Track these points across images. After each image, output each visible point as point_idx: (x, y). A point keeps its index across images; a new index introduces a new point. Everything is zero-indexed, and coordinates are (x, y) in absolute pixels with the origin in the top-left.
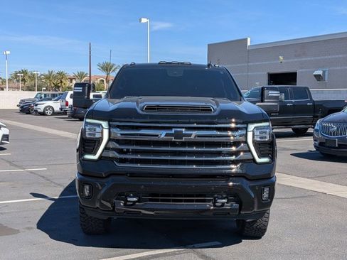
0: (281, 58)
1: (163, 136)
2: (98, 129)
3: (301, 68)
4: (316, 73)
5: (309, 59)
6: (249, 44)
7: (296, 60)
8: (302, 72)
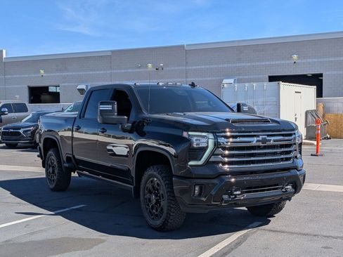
0: (42, 72)
1: (254, 142)
2: (204, 140)
3: (64, 82)
4: (80, 87)
5: (71, 74)
6: (4, 56)
7: (58, 74)
8: (64, 86)
